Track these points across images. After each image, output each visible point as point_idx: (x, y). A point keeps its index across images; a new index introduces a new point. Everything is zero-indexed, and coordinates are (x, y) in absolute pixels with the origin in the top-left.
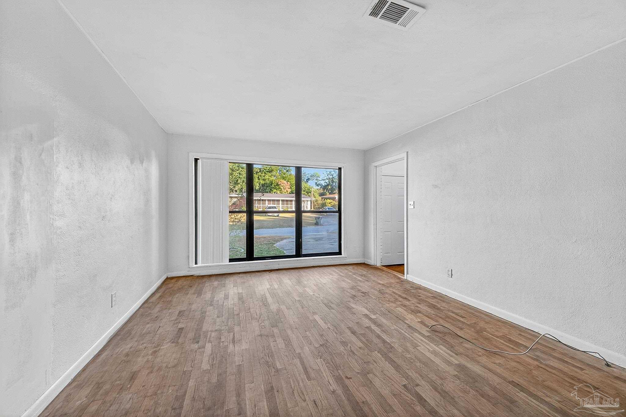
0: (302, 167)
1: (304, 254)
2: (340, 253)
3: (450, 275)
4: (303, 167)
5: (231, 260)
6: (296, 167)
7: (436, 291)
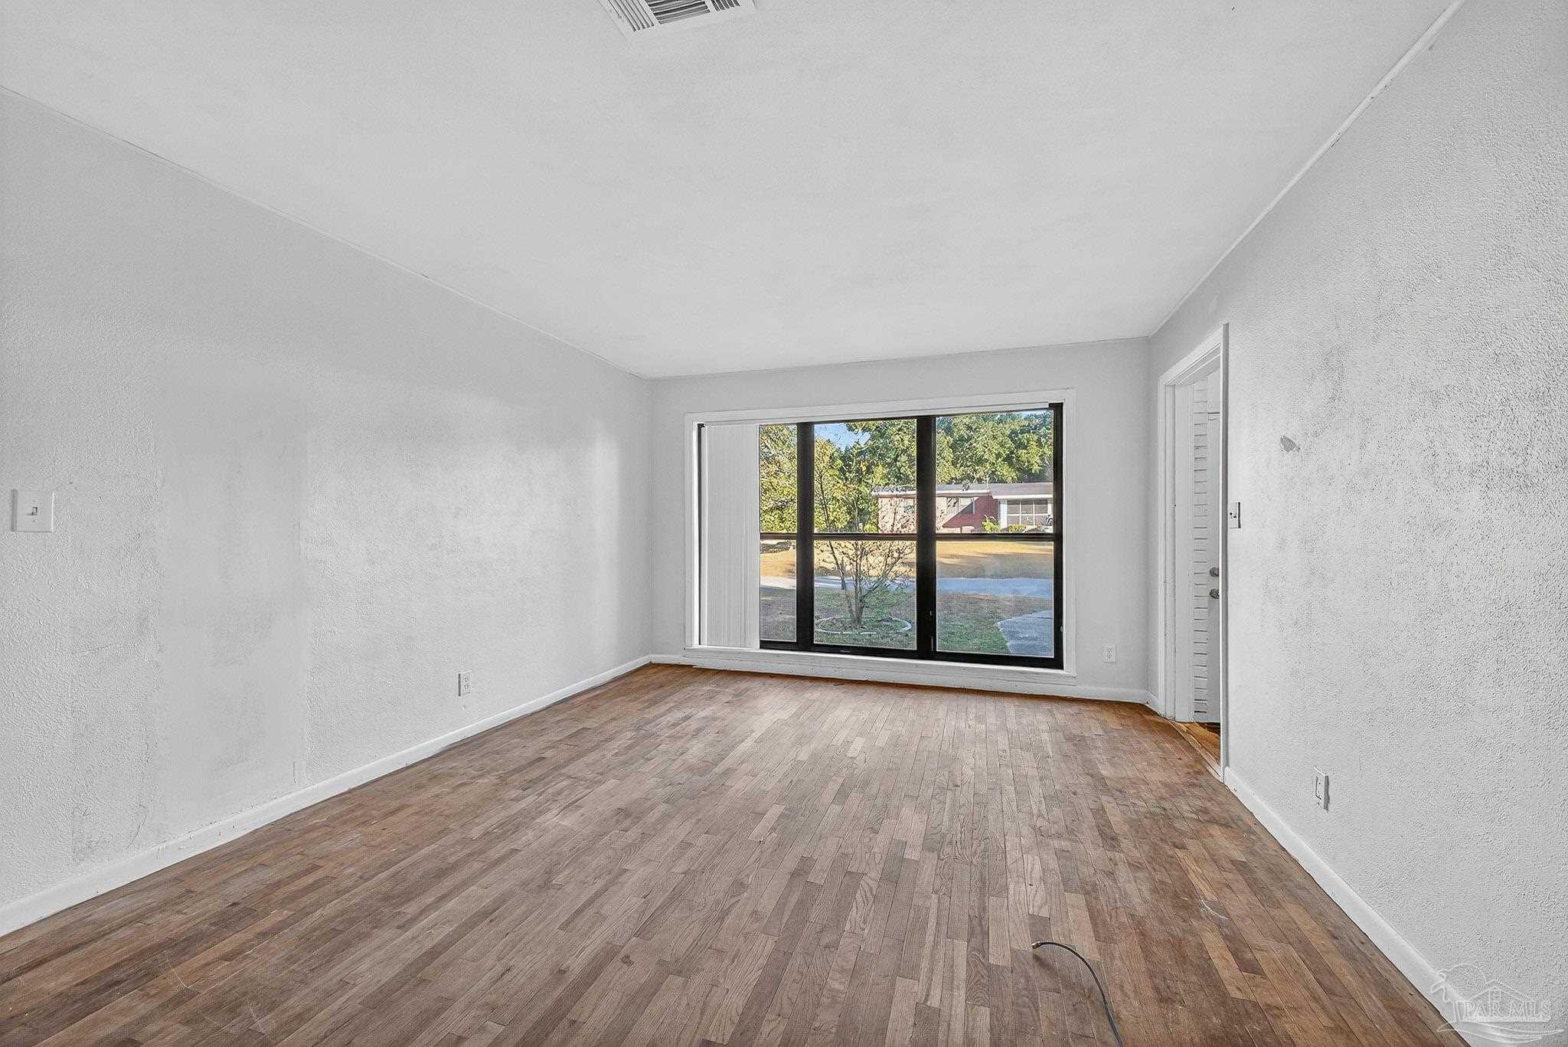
0: (934, 417)
1: (939, 653)
2: (1057, 663)
3: (1322, 796)
4: (939, 416)
5: (764, 645)
6: (919, 418)
7: (1284, 849)
